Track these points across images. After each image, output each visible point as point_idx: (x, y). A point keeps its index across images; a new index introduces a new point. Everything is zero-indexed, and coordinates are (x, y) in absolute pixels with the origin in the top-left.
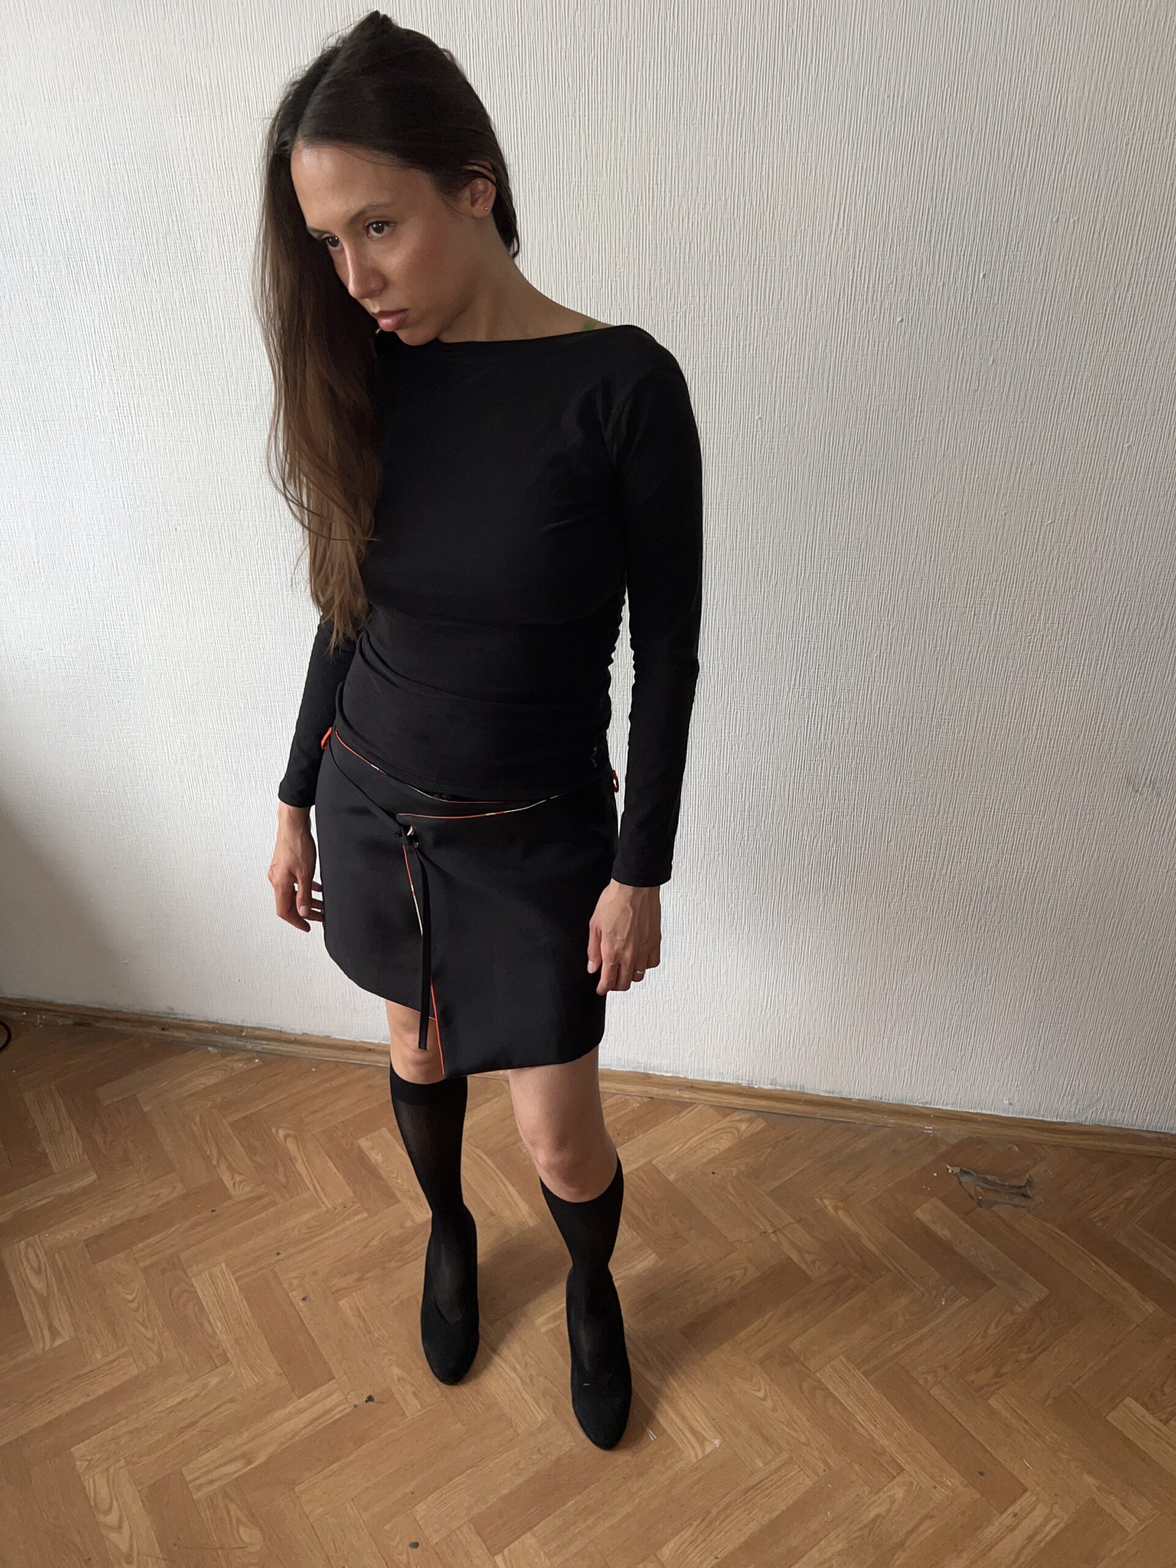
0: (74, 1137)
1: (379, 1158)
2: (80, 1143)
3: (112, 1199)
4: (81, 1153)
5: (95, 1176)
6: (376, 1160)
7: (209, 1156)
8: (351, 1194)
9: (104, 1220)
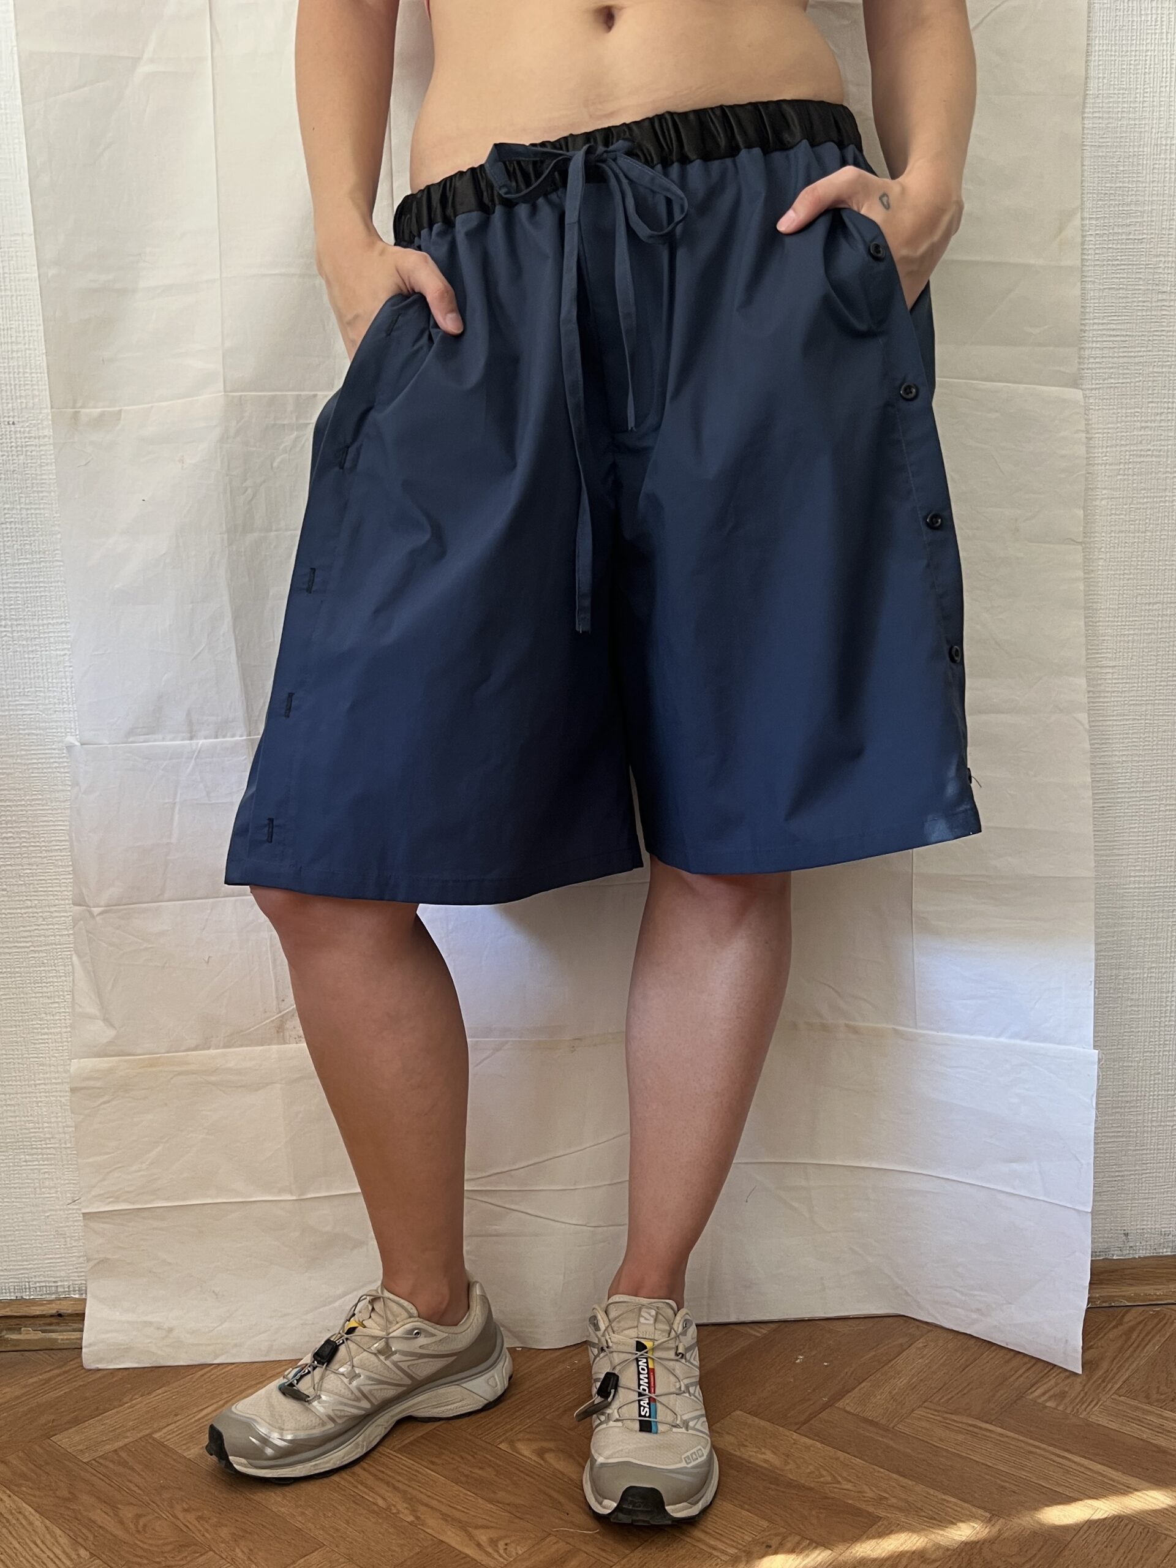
1: (769, 1456)
6: (766, 1461)
8: (765, 1524)
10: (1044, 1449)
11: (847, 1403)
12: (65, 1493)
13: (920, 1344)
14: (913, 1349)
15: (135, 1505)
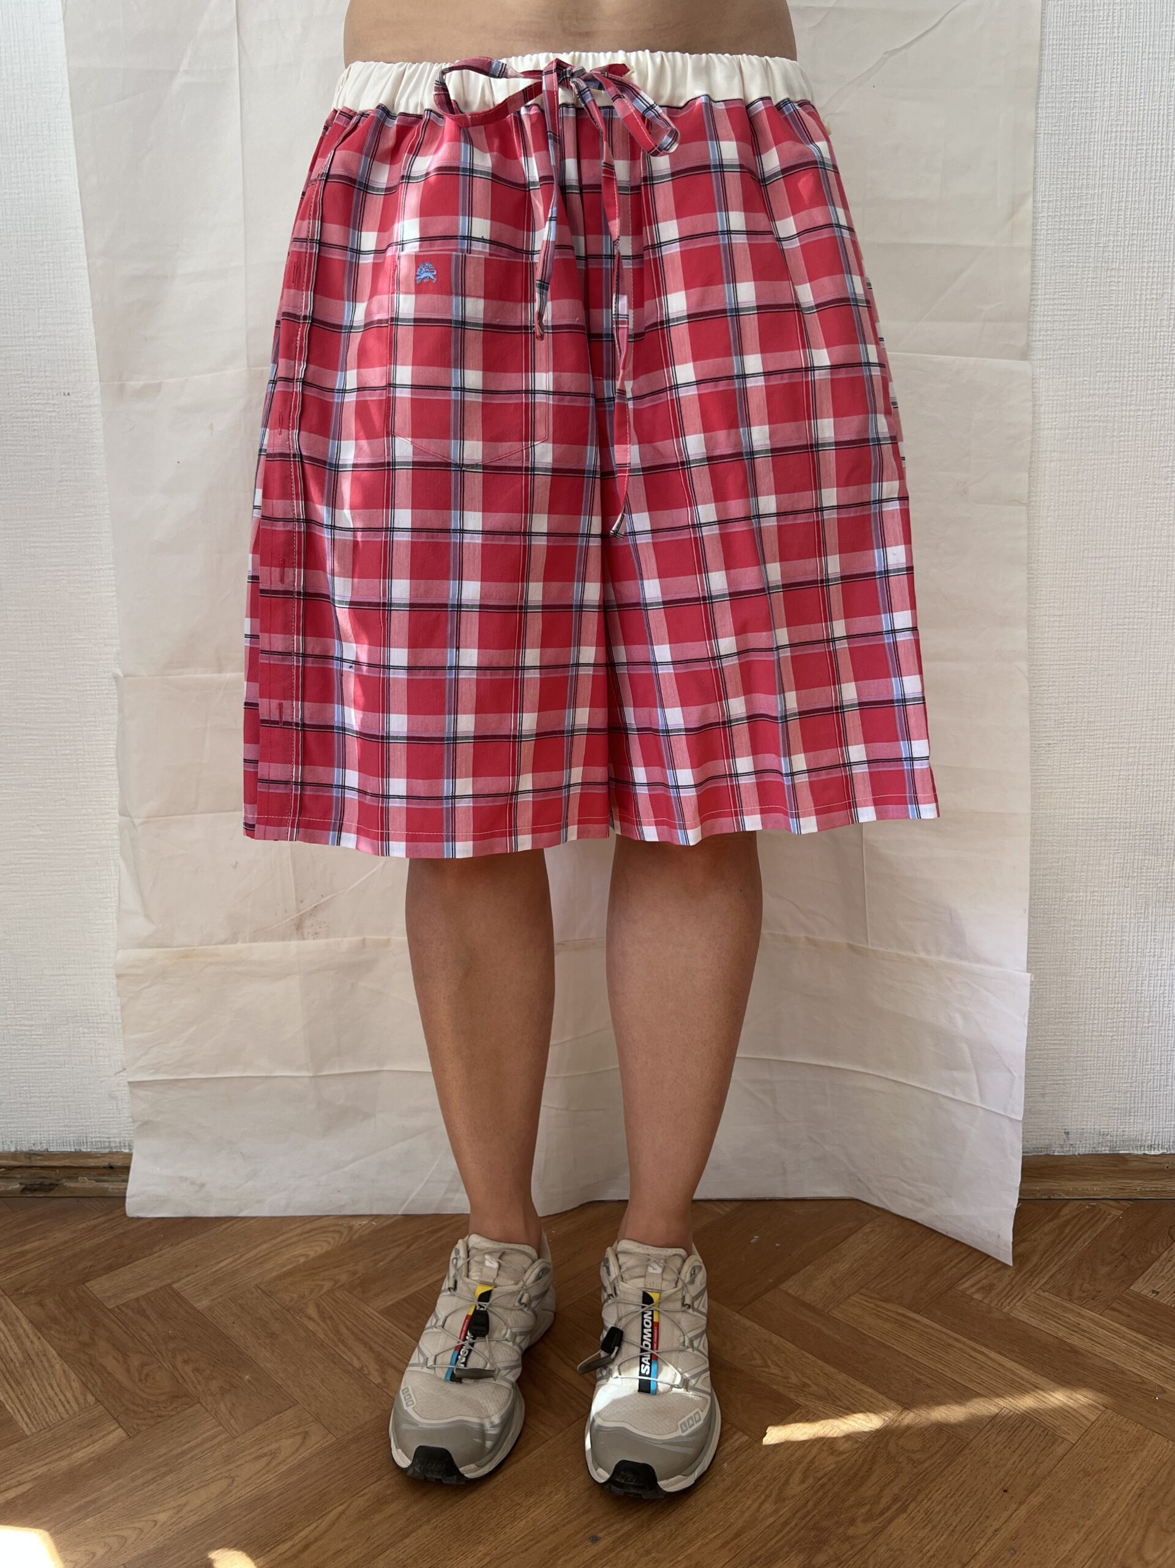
0: (57, 1367)
2: (73, 1376)
3: (170, 1472)
4: (78, 1393)
5: (120, 1433)
7: (362, 1369)
9: (162, 1517)
10: (964, 1343)
11: (791, 1286)
12: (85, 1338)
13: (867, 1229)
14: (859, 1235)
15: (144, 1354)
